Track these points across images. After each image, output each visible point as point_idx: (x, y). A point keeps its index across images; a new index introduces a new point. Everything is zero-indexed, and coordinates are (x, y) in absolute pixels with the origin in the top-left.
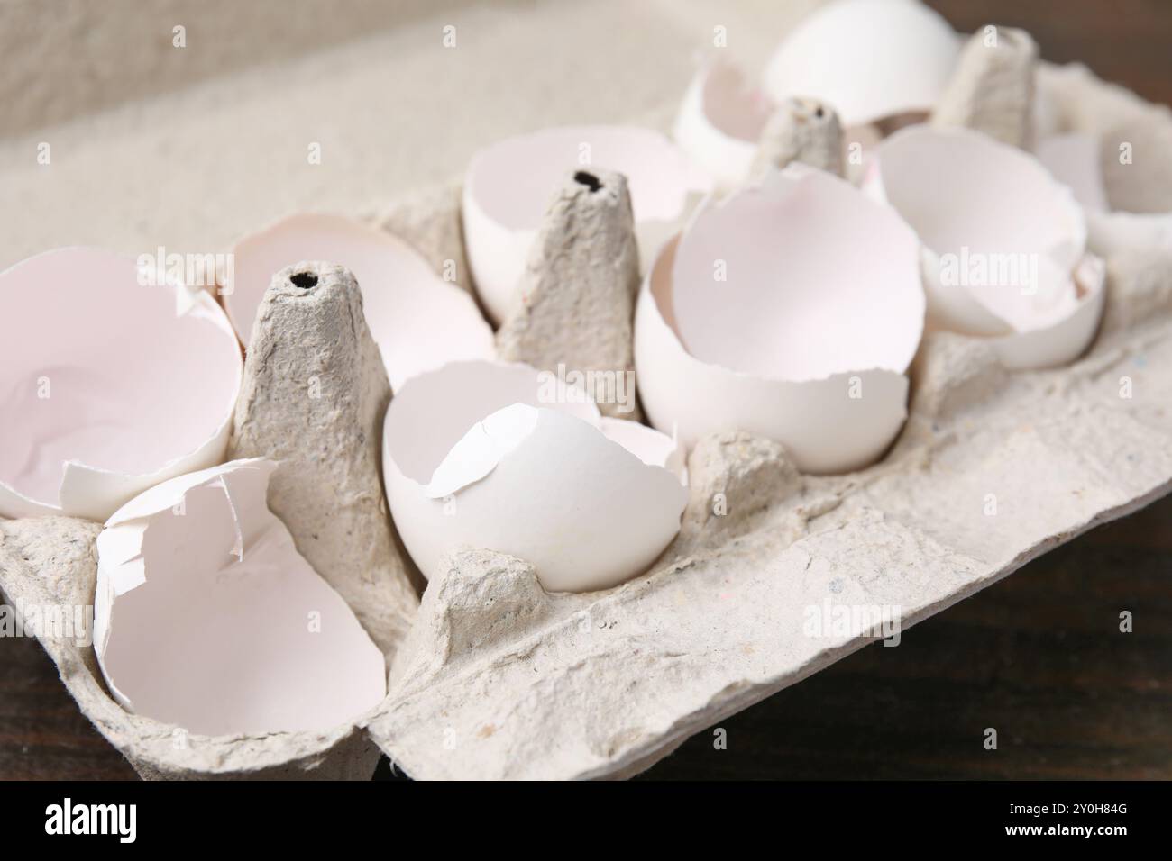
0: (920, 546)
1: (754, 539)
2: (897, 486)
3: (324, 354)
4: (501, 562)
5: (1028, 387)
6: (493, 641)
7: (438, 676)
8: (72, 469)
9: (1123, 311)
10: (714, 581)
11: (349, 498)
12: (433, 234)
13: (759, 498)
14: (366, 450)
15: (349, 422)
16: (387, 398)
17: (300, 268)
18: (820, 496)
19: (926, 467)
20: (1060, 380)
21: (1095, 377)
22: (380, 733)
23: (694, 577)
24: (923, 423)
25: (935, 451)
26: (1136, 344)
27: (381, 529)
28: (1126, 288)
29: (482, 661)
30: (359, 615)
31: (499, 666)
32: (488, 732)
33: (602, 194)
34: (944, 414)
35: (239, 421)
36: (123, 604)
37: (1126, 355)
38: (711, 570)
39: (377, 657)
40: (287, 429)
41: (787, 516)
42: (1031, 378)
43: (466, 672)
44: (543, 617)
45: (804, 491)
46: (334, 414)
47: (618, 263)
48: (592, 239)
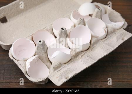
0: (90, 59)
1: (77, 58)
2: (89, 52)
3: (42, 47)
4: (57, 63)
5: (100, 41)
6: (57, 69)
7: (53, 72)
8: (23, 58)
9: (109, 33)
10: (74, 62)
11: (45, 57)
12: (50, 30)
13: (78, 54)
14: (46, 53)
15: (45, 52)
16: (47, 48)
17: (40, 40)
18: (83, 54)
19: (91, 50)
20: (103, 40)
21: (106, 40)
22: (49, 78)
23: (73, 62)
24: (91, 46)
25: (92, 49)
26: (110, 36)
27: (48, 59)
28: (109, 31)
29: (56, 71)
30: (47, 66)
31: (58, 71)
32: (57, 77)
33: (64, 30)
34: (93, 45)
35: (36, 52)
36: (29, 69)
37: (109, 37)
38: (74, 61)
39: (48, 69)
40: (40, 52)
41: (80, 56)
42: (101, 40)
43: (55, 72)
44: (61, 67)
45: (81, 53)
46: (43, 51)
47: (65, 35)
48: (63, 34)
